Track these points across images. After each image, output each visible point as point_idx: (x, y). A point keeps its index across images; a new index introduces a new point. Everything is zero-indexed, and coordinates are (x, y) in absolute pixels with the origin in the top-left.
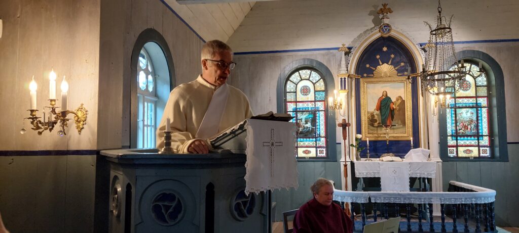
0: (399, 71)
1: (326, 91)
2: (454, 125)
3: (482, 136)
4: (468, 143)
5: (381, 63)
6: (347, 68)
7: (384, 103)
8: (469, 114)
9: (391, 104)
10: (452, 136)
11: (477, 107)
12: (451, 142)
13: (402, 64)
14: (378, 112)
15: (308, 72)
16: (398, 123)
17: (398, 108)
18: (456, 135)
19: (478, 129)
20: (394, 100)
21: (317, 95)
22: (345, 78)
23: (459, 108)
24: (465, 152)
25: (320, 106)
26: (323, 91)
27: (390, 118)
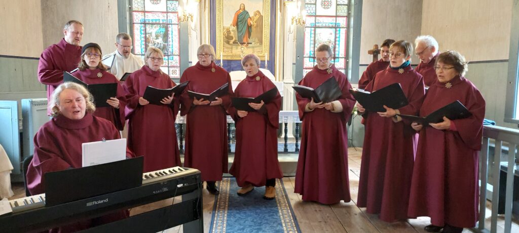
2: (312, 46)
3: (338, 58)
7: (242, 18)
8: (328, 35)
9: (249, 19)
11: (336, 27)
12: (308, 63)
14: (235, 28)
16: (255, 42)
17: (255, 24)
21: (169, 5)
23: (319, 27)
25: (173, 18)
26: (177, 1)
27: (247, 35)
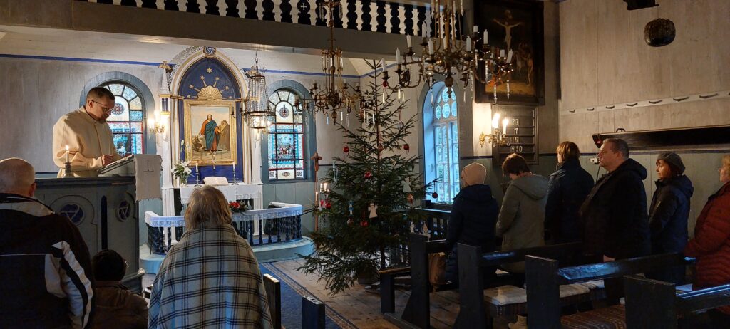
0: (223, 95)
1: (143, 111)
2: (275, 150)
3: (298, 159)
4: (286, 166)
5: (205, 85)
6: (169, 87)
7: (209, 128)
8: (287, 140)
9: (216, 128)
10: (273, 160)
11: (294, 133)
12: (272, 165)
13: (227, 88)
14: (203, 137)
15: (121, 87)
16: (223, 148)
17: (223, 132)
18: (277, 160)
19: (294, 154)
20: (219, 124)
21: (132, 115)
22: (167, 99)
23: (279, 133)
24: (284, 174)
25: (137, 127)
26: (140, 111)
27: (215, 143)
